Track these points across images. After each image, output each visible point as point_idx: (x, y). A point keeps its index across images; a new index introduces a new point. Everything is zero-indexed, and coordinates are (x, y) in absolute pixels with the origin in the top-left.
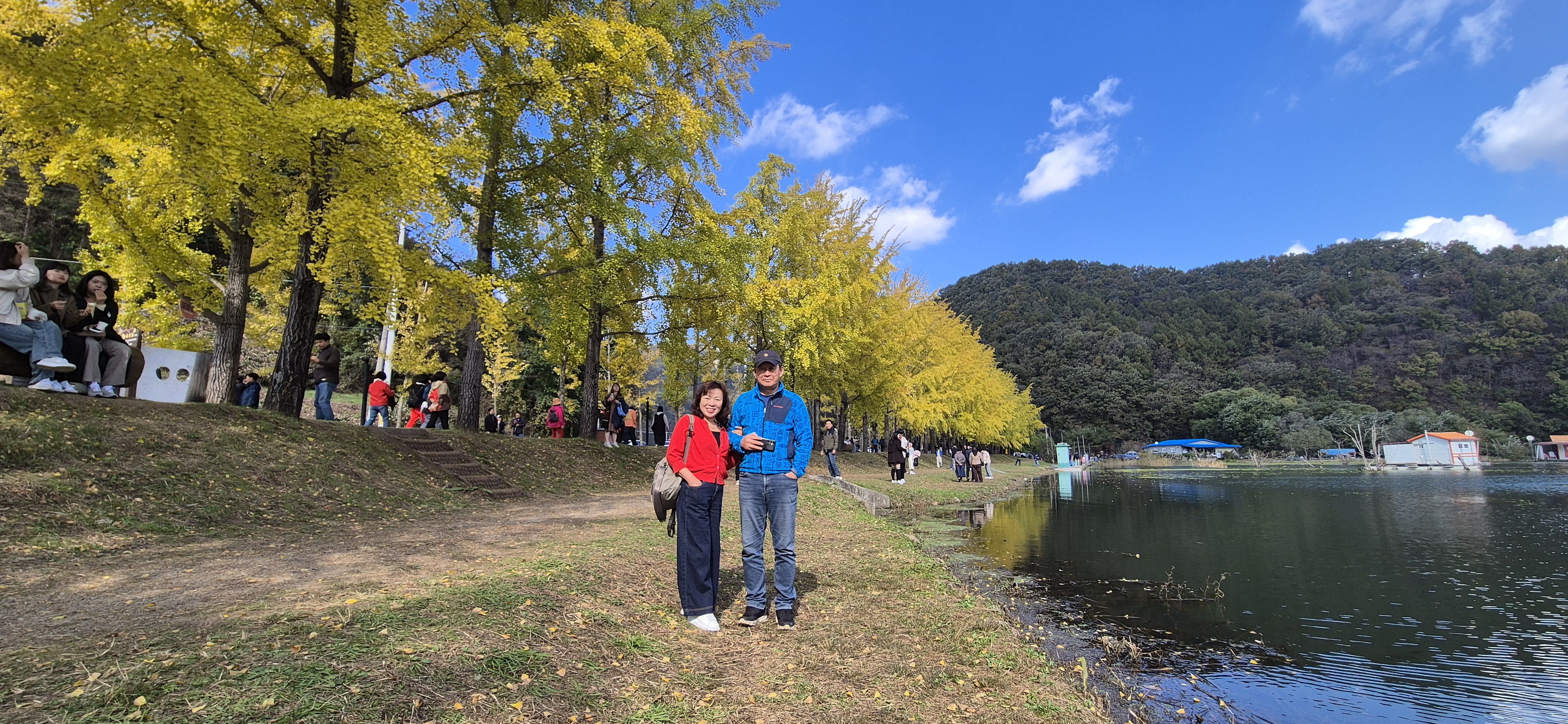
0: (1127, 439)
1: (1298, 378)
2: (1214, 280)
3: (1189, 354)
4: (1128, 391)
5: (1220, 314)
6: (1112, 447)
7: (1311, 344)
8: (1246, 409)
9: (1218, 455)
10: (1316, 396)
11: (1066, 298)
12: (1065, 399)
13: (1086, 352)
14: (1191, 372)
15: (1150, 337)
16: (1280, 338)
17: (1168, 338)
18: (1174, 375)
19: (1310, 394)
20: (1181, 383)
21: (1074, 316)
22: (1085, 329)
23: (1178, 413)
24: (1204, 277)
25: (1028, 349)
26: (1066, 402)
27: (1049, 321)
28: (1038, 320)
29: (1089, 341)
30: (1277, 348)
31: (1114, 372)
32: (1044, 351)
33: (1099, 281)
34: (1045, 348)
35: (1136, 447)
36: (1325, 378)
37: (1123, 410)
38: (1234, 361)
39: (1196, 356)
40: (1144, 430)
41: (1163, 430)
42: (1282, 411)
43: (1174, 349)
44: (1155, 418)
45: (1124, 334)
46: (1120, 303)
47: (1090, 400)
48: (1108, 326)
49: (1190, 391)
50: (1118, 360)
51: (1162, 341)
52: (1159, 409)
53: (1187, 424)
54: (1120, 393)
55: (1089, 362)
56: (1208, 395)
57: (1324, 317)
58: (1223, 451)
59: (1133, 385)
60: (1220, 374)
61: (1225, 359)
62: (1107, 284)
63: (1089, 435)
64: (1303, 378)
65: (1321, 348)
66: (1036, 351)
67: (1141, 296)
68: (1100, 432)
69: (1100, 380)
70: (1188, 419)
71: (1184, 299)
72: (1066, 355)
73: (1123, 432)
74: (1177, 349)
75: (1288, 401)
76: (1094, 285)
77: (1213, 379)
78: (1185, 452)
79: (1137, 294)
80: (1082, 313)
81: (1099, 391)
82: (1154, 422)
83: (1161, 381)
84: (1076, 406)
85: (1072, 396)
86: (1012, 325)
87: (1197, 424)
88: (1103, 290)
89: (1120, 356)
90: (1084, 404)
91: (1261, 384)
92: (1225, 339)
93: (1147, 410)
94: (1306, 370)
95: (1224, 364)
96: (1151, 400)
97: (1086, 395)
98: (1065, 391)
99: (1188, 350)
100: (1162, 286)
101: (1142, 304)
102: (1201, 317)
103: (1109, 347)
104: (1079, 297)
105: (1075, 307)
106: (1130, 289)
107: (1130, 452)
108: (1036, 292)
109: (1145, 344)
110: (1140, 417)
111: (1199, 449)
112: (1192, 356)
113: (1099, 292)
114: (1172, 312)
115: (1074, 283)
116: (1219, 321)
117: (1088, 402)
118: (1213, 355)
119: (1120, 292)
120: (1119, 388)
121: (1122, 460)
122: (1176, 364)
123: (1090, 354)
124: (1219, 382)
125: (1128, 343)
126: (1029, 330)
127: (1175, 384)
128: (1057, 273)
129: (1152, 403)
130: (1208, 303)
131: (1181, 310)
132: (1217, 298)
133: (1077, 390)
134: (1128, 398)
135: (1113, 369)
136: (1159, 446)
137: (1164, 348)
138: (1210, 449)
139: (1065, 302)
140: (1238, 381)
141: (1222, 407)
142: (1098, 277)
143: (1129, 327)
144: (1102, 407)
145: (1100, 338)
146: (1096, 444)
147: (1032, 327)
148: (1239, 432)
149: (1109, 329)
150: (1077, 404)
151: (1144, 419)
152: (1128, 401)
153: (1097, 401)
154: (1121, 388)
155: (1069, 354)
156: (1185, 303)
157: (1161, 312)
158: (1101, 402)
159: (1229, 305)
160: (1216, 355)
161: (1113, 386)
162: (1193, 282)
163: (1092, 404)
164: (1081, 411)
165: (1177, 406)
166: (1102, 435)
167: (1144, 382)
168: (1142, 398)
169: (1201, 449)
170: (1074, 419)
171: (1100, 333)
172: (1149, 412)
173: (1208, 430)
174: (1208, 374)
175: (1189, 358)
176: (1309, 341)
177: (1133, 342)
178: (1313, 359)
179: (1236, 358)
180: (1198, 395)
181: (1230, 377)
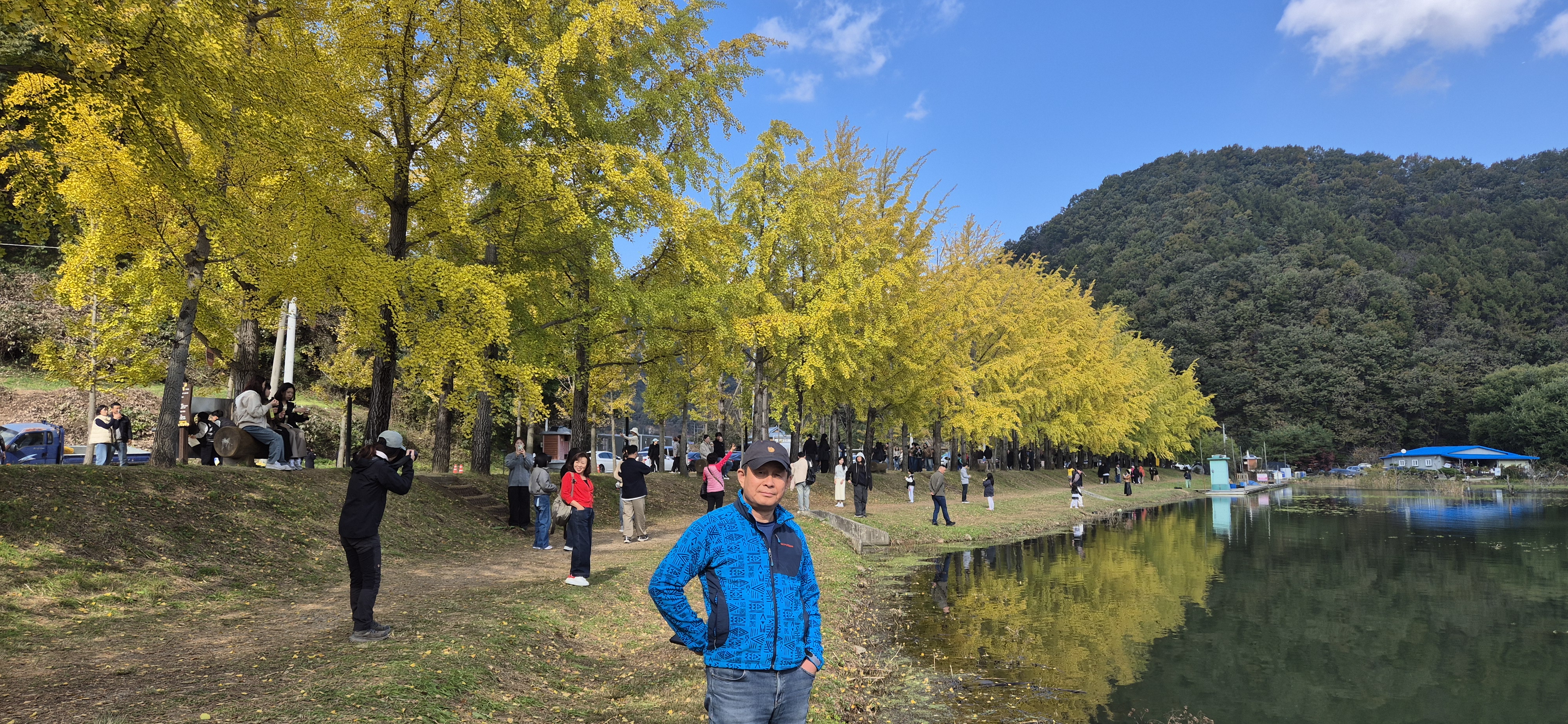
0: (1363, 442)
2: (1532, 181)
3: (1476, 306)
4: (1369, 367)
5: (1537, 239)
6: (1333, 457)
8: (1554, 397)
9: (1497, 472)
11: (1281, 211)
12: (1267, 379)
13: (1306, 303)
14: (1476, 335)
15: (1411, 277)
17: (1443, 280)
18: (1448, 341)
20: (1458, 354)
21: (1292, 242)
22: (1307, 264)
23: (1449, 403)
24: (1516, 176)
25: (1210, 298)
26: (1268, 384)
27: (1249, 251)
28: (1231, 249)
29: (1308, 284)
31: (1350, 336)
32: (1234, 301)
33: (1339, 182)
34: (1235, 295)
35: (1374, 456)
37: (1359, 397)
38: (1551, 318)
39: (1486, 311)
40: (1393, 429)
41: (1424, 429)
43: (1451, 297)
44: (1410, 410)
45: (1370, 272)
46: (1372, 220)
47: (1308, 380)
48: (1343, 260)
49: (1472, 367)
50: (1359, 316)
51: (1431, 286)
52: (1418, 396)
53: (1463, 421)
54: (1356, 371)
55: (1309, 319)
56: (1501, 372)
58: (1507, 465)
59: (1378, 358)
60: (1524, 339)
61: (1535, 315)
62: (1353, 186)
63: (1295, 437)
66: (1223, 301)
67: (1408, 207)
68: (1316, 432)
69: (1324, 349)
70: (1466, 412)
71: (1478, 213)
72: (1271, 308)
73: (1357, 432)
74: (1457, 299)
76: (1331, 189)
77: (1511, 347)
78: (1448, 466)
79: (1403, 203)
80: (1305, 237)
81: (1322, 366)
82: (1411, 417)
83: (1425, 351)
84: (1282, 391)
85: (1277, 374)
86: (1189, 257)
87: (1477, 420)
88: (1344, 198)
89: (1361, 310)
90: (1297, 388)
92: (1540, 281)
93: (1398, 396)
95: (1533, 323)
96: (1406, 382)
97: (1300, 373)
98: (1267, 365)
99: (1475, 300)
100: (1446, 191)
101: (1409, 222)
102: (1506, 244)
103: (1341, 295)
104: (1302, 210)
105: (1294, 226)
106: (1390, 196)
107: (1362, 465)
108: (1232, 203)
109: (1403, 289)
110: (1386, 409)
111: (1470, 462)
112: (1480, 309)
113: (1337, 200)
114: (1458, 235)
115: (1296, 185)
116: (1535, 251)
117: (1303, 384)
118: (1515, 308)
119: (1372, 200)
120: (1354, 362)
121: (1339, 477)
122: (1452, 324)
123: (1313, 305)
124: (1521, 353)
125: (1374, 289)
126: (1214, 266)
127: (1445, 356)
128: (1269, 168)
129: (1406, 386)
130: (1518, 221)
131: (1472, 232)
132: (1535, 212)
133: (1287, 365)
134: (1368, 377)
135: (1347, 331)
136: (1405, 456)
137: (1434, 297)
138: (1489, 463)
139: (1278, 218)
140: (1552, 351)
141: (1517, 393)
142: (1338, 175)
143: (1379, 262)
144: (1325, 393)
145: (1329, 280)
146: (1305, 451)
147: (1221, 261)
148: (1537, 434)
149: (1344, 265)
150: (1285, 386)
151: (1393, 411)
152: (1367, 383)
153: (1319, 383)
154: (1358, 361)
155: (1275, 305)
156: (1482, 220)
157: (1440, 236)
158: (1324, 384)
159: (1554, 224)
160: (1520, 309)
161: (1345, 359)
162: (1497, 184)
163: (1310, 387)
164: (1291, 398)
165: (1448, 392)
166: (1317, 436)
167: (1398, 352)
168: (1392, 378)
169: (1474, 462)
170: (1278, 410)
171: (1330, 271)
172: (1401, 401)
173: (1492, 430)
174: (1504, 340)
175: (1475, 312)
177: (1383, 287)
179: (1554, 314)
180: (1484, 373)
181: (1539, 344)
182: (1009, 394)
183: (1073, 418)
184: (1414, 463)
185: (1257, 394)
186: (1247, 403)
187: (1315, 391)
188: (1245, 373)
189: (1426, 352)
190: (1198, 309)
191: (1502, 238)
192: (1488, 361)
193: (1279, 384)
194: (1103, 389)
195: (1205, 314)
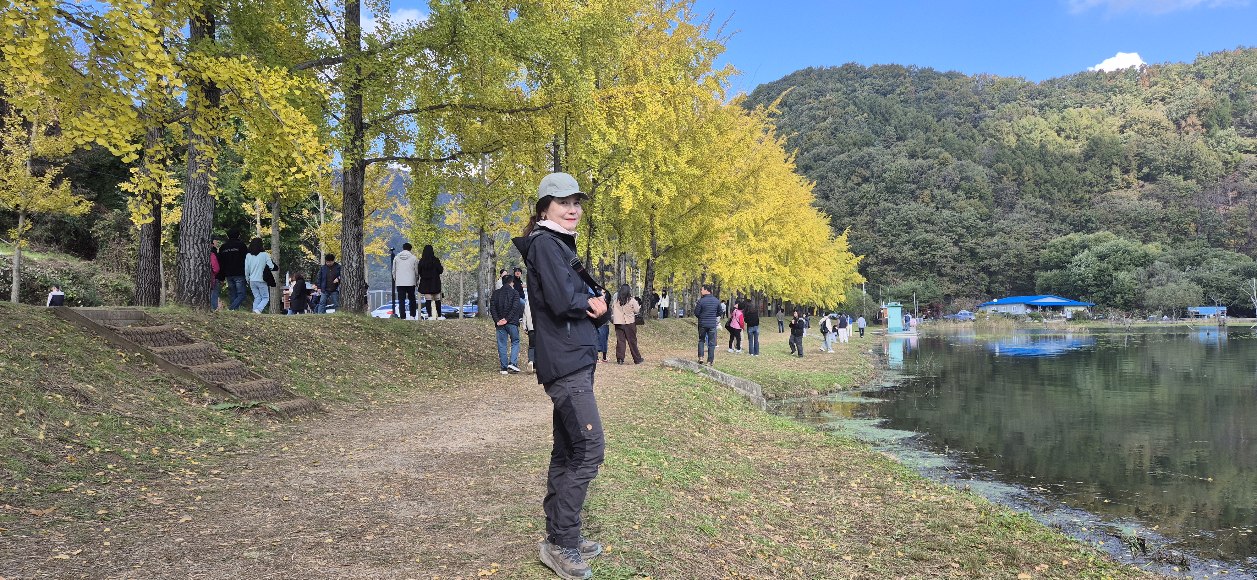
0: (957, 295)
1: (1162, 220)
3: (1037, 189)
4: (961, 236)
6: (941, 306)
7: (1181, 177)
8: (1102, 257)
9: (1068, 315)
10: (1182, 241)
11: (890, 114)
12: (884, 246)
13: (914, 186)
14: (1038, 212)
15: (990, 167)
16: (1146, 170)
17: (1014, 168)
18: (1018, 216)
19: (1176, 240)
20: (1026, 225)
21: (899, 139)
22: (912, 155)
23: (1021, 263)
24: (1060, 91)
25: (840, 182)
26: (885, 249)
27: (867, 145)
28: (855, 144)
29: (916, 171)
30: (1141, 183)
31: (946, 212)
32: (859, 185)
33: (931, 93)
34: (860, 180)
35: (969, 305)
36: (1194, 221)
37: (955, 259)
38: (1091, 198)
39: (1044, 192)
40: (979, 284)
41: (1002, 283)
42: (1145, 261)
43: (1019, 182)
44: (992, 269)
45: (960, 162)
46: (956, 123)
47: (915, 246)
48: (940, 152)
49: (1036, 235)
50: (952, 197)
51: (1005, 173)
52: (998, 258)
53: (1031, 278)
54: (952, 239)
55: (916, 199)
56: (1058, 240)
57: (1199, 143)
58: (1074, 309)
59: (968, 229)
60: (1072, 214)
61: (1079, 196)
62: (940, 97)
63: (913, 291)
64: (1169, 220)
65: (1192, 183)
66: (850, 184)
67: (981, 114)
68: (927, 287)
69: (926, 222)
70: (1033, 270)
71: (1034, 119)
72: (887, 189)
73: (954, 287)
74: (1023, 183)
75: (1152, 248)
76: (925, 98)
77: (1063, 221)
78: (1030, 311)
79: (977, 110)
80: (909, 135)
81: (925, 235)
82: (991, 274)
84: (897, 255)
85: (892, 242)
86: (822, 149)
87: (1042, 276)
88: (936, 106)
89: (954, 191)
90: (908, 253)
91: (1119, 227)
92: (1080, 170)
93: (983, 259)
94: (1173, 210)
95: (1077, 202)
96: (989, 247)
97: (909, 241)
98: (884, 235)
99: (1037, 184)
100: (1008, 101)
101: (982, 125)
103: (940, 179)
104: (906, 114)
105: (900, 127)
106: (969, 105)
107: (962, 312)
108: (852, 107)
109: (984, 175)
110: (974, 268)
111: (1045, 307)
112: (1040, 191)
113: (930, 107)
114: (1018, 136)
115: (899, 95)
117: (913, 249)
118: (1065, 190)
119: (956, 108)
120: (950, 232)
121: (955, 321)
122: (1021, 202)
123: (918, 188)
124: (1070, 224)
125: (964, 174)
126: (843, 156)
127: (1018, 227)
128: (879, 82)
129: (990, 250)
130: (1063, 125)
131: (1030, 133)
132: (1074, 118)
133: (899, 235)
134: (960, 244)
135: (944, 208)
136: (997, 304)
137: (1007, 182)
138: (1056, 308)
139: (887, 121)
140: (1093, 223)
141: (1076, 254)
142: (929, 88)
143: (966, 154)
144: (929, 256)
145: (931, 168)
146: (921, 302)
147: (847, 153)
148: (1092, 286)
149: (941, 156)
150: (898, 251)
151: (979, 271)
152: (961, 248)
153: (923, 248)
154: (953, 231)
155: (891, 188)
156: (1036, 124)
157: (1005, 136)
158: (928, 249)
159: (1088, 127)
160: (1069, 191)
161: (944, 230)
162: (1045, 97)
163: (917, 251)
164: (903, 260)
165: (1020, 254)
166: (930, 290)
167: (981, 224)
168: (978, 244)
169: (1048, 307)
170: (893, 271)
171: (931, 161)
172: (986, 262)
173: (1055, 284)
174: (1058, 215)
175: (1037, 194)
176: (1179, 174)
177: (970, 174)
178: (1182, 197)
179: (1092, 195)
180: (1045, 240)
181: (1084, 218)
185: (877, 257)
186: (869, 264)
188: (868, 241)
189: (1003, 224)
190: (831, 191)
191: (1050, 138)
192: (1047, 231)
193: (894, 249)
195: (837, 195)
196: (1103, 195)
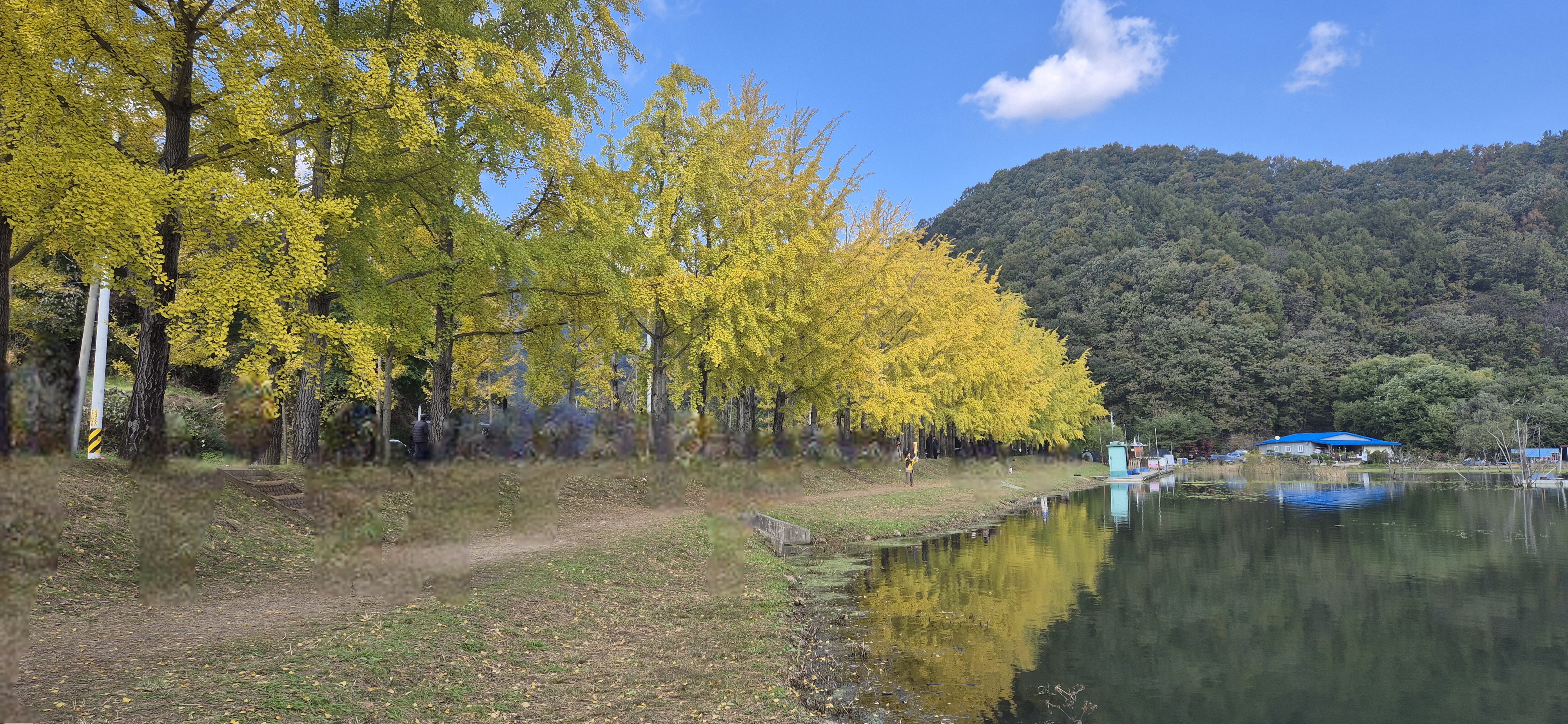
0: (1237, 430)
1: (1497, 339)
2: (1388, 183)
3: (1339, 300)
4: (1244, 357)
5: (1392, 238)
6: (1211, 444)
7: (1522, 286)
8: (1415, 386)
9: (1364, 457)
10: (1522, 366)
11: (1160, 207)
12: (1149, 369)
13: (1186, 296)
14: (1339, 328)
15: (1281, 272)
16: (1478, 277)
17: (1310, 275)
18: (1314, 333)
19: (1514, 364)
20: (1322, 345)
21: (1172, 237)
22: (1185, 258)
23: (1316, 392)
24: (1373, 178)
25: (1096, 290)
26: (1150, 373)
27: (1130, 245)
28: (1115, 243)
29: (1188, 277)
30: (1472, 292)
31: (1224, 327)
32: (1119, 293)
33: (1213, 181)
34: (1121, 287)
35: (1249, 442)
36: (1538, 340)
37: (1234, 386)
38: (1407, 311)
39: (1347, 304)
41: (1293, 416)
42: (1467, 391)
43: (1316, 291)
44: (1281, 399)
45: (1243, 267)
46: (1243, 217)
47: (1187, 369)
48: (1219, 254)
49: (1336, 357)
50: (1233, 309)
51: (1299, 280)
52: (1289, 385)
53: (1329, 409)
54: (1232, 361)
55: (1188, 311)
56: (1364, 362)
57: (1545, 245)
58: (1372, 450)
59: (1252, 348)
60: (1382, 331)
61: (1392, 309)
62: (1225, 185)
63: (1177, 425)
64: (1505, 340)
65: (1535, 293)
66: (1108, 293)
67: (1275, 206)
68: (1194, 421)
69: (1201, 340)
70: (1331, 400)
71: (1340, 213)
72: (1154, 299)
73: (1233, 420)
74: (1321, 293)
75: (1479, 375)
76: (1205, 187)
77: (1371, 339)
78: (1318, 451)
79: (1270, 202)
80: (1182, 233)
81: (1200, 356)
82: (1281, 405)
83: (1293, 343)
84: (1164, 380)
85: (1158, 364)
86: (1074, 251)
88: (1218, 195)
89: (1236, 302)
90: (1177, 377)
91: (1442, 348)
92: (1394, 277)
93: (1270, 386)
94: (1510, 327)
95: (1391, 316)
96: (1277, 371)
97: (1180, 363)
98: (1149, 356)
99: (1338, 294)
100: (1309, 191)
101: (1276, 219)
102: (1363, 242)
103: (1219, 287)
104: (1179, 207)
105: (1172, 222)
106: (1259, 195)
107: (1238, 452)
108: (1115, 198)
109: (1273, 283)
110: (1259, 397)
111: (1338, 447)
112: (1342, 303)
113: (1211, 198)
114: (1320, 234)
115: (1174, 183)
116: (1389, 248)
117: (1183, 374)
118: (1375, 302)
119: (1243, 199)
120: (1230, 352)
121: (1221, 464)
122: (1318, 317)
123: (1191, 298)
124: (1380, 344)
125: (1248, 282)
126: (1099, 259)
127: (1312, 347)
128: (1148, 166)
129: (1278, 375)
130: (1375, 220)
131: (1333, 230)
132: (1389, 212)
133: (1167, 355)
134: (1243, 367)
135: (1223, 323)
136: (1279, 442)
137: (1302, 291)
138: (1354, 448)
139: (1157, 214)
140: (1408, 342)
141: (1380, 382)
142: (1212, 174)
143: (1251, 257)
144: (1202, 382)
145: (1206, 273)
146: (1186, 438)
147: (1105, 255)
148: (1398, 421)
149: (1221, 260)
150: (1167, 376)
151: (1265, 400)
152: (1242, 373)
153: (1197, 372)
154: (1235, 351)
155: (1158, 298)
156: (1341, 219)
157: (1303, 233)
158: (1203, 373)
159: (1405, 223)
160: (1379, 302)
161: (1222, 350)
162: (1356, 185)
163: (1189, 376)
164: (1171, 386)
165: (1315, 381)
166: (1197, 424)
167: (1269, 344)
168: (1264, 368)
169: (1342, 447)
170: (1160, 399)
171: (1206, 265)
172: (1273, 390)
173: (1356, 418)
174: (1365, 332)
175: (1338, 306)
176: (1519, 282)
177: (1255, 281)
178: (1523, 310)
179: (1409, 307)
180: (1348, 363)
181: (1397, 336)
182: (919, 378)
183: (978, 404)
184: (1285, 449)
185: (1139, 383)
186: (1130, 392)
187: (1193, 380)
188: (1129, 363)
189: (1295, 343)
190: (1085, 300)
191: (1359, 237)
192: (1350, 351)
193: (1160, 373)
194: (1006, 376)
195: (1092, 305)
196: (1423, 308)
